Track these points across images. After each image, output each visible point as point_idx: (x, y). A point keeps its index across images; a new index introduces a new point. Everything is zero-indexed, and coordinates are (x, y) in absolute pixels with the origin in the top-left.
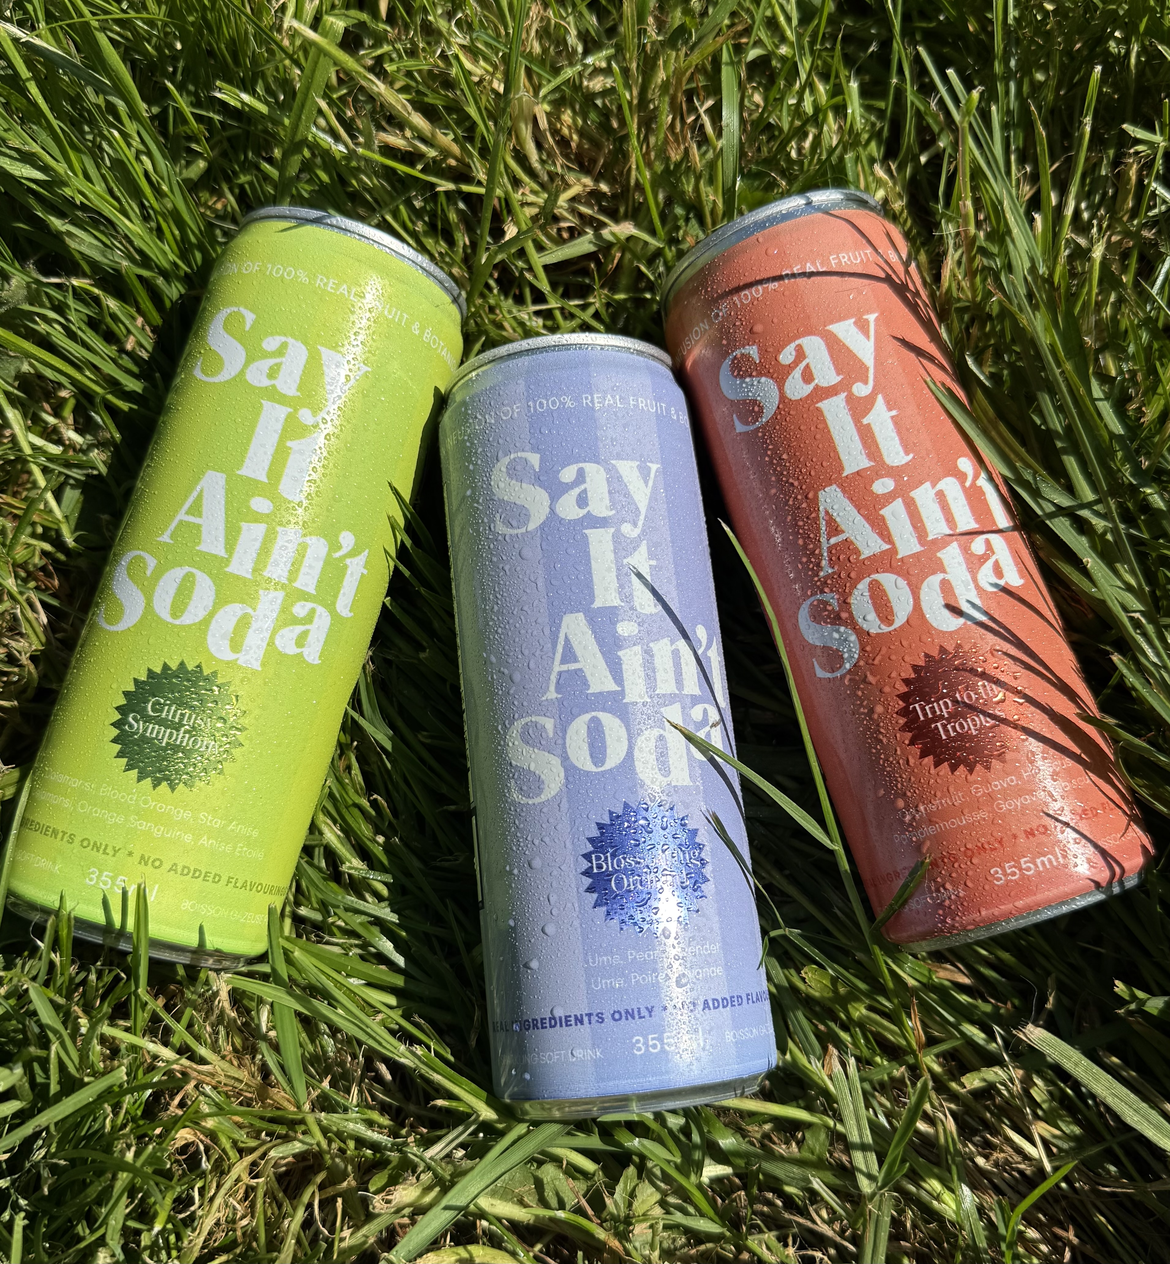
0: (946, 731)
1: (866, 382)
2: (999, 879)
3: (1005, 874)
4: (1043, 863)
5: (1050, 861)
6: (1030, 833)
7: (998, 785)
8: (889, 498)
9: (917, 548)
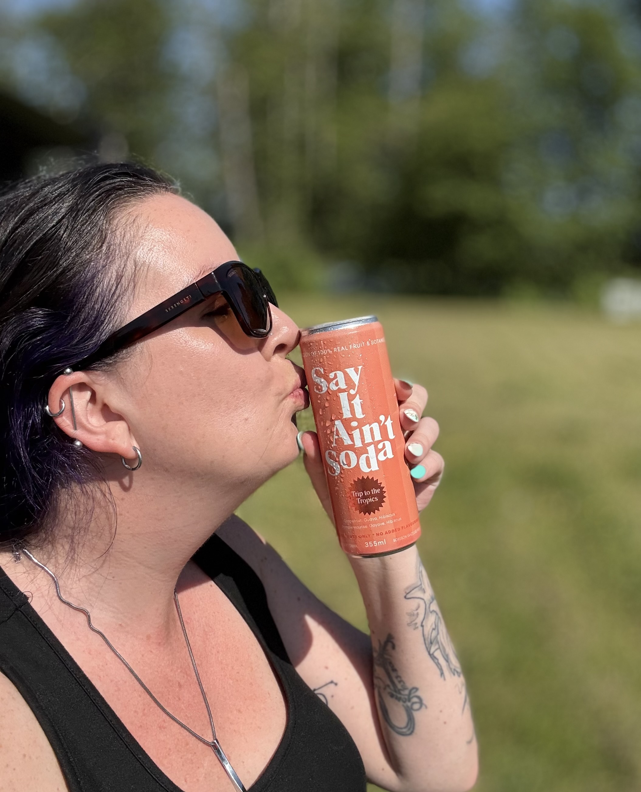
0: (360, 501)
1: (354, 390)
2: (367, 546)
3: (369, 545)
4: (380, 543)
5: (382, 543)
6: (377, 535)
7: (371, 519)
8: (355, 428)
9: (361, 445)
